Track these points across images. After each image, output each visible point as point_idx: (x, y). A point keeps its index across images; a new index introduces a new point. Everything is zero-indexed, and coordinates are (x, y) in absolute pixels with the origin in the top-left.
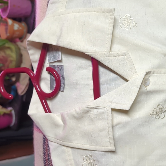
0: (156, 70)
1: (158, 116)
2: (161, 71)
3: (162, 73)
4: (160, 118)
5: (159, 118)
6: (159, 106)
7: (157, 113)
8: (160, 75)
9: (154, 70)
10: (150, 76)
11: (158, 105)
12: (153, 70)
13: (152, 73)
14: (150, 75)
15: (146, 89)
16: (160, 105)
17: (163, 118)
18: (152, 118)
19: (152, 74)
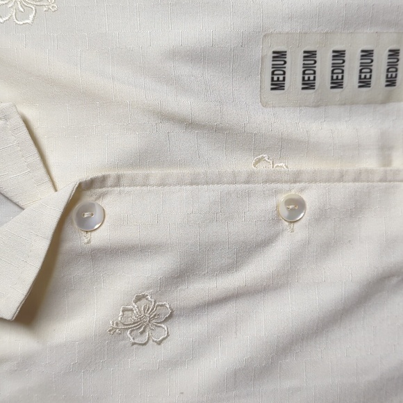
0: (128, 172)
1: (142, 333)
2: (147, 177)
3: (152, 182)
4: (151, 342)
5: (147, 342)
6: (143, 302)
7: (139, 326)
8: (144, 188)
9: (121, 172)
10: (103, 195)
11: (139, 299)
12: (113, 173)
13: (110, 182)
14: (104, 189)
15: (86, 241)
16: (144, 296)
17: (161, 341)
18: (122, 343)
19: (111, 186)
